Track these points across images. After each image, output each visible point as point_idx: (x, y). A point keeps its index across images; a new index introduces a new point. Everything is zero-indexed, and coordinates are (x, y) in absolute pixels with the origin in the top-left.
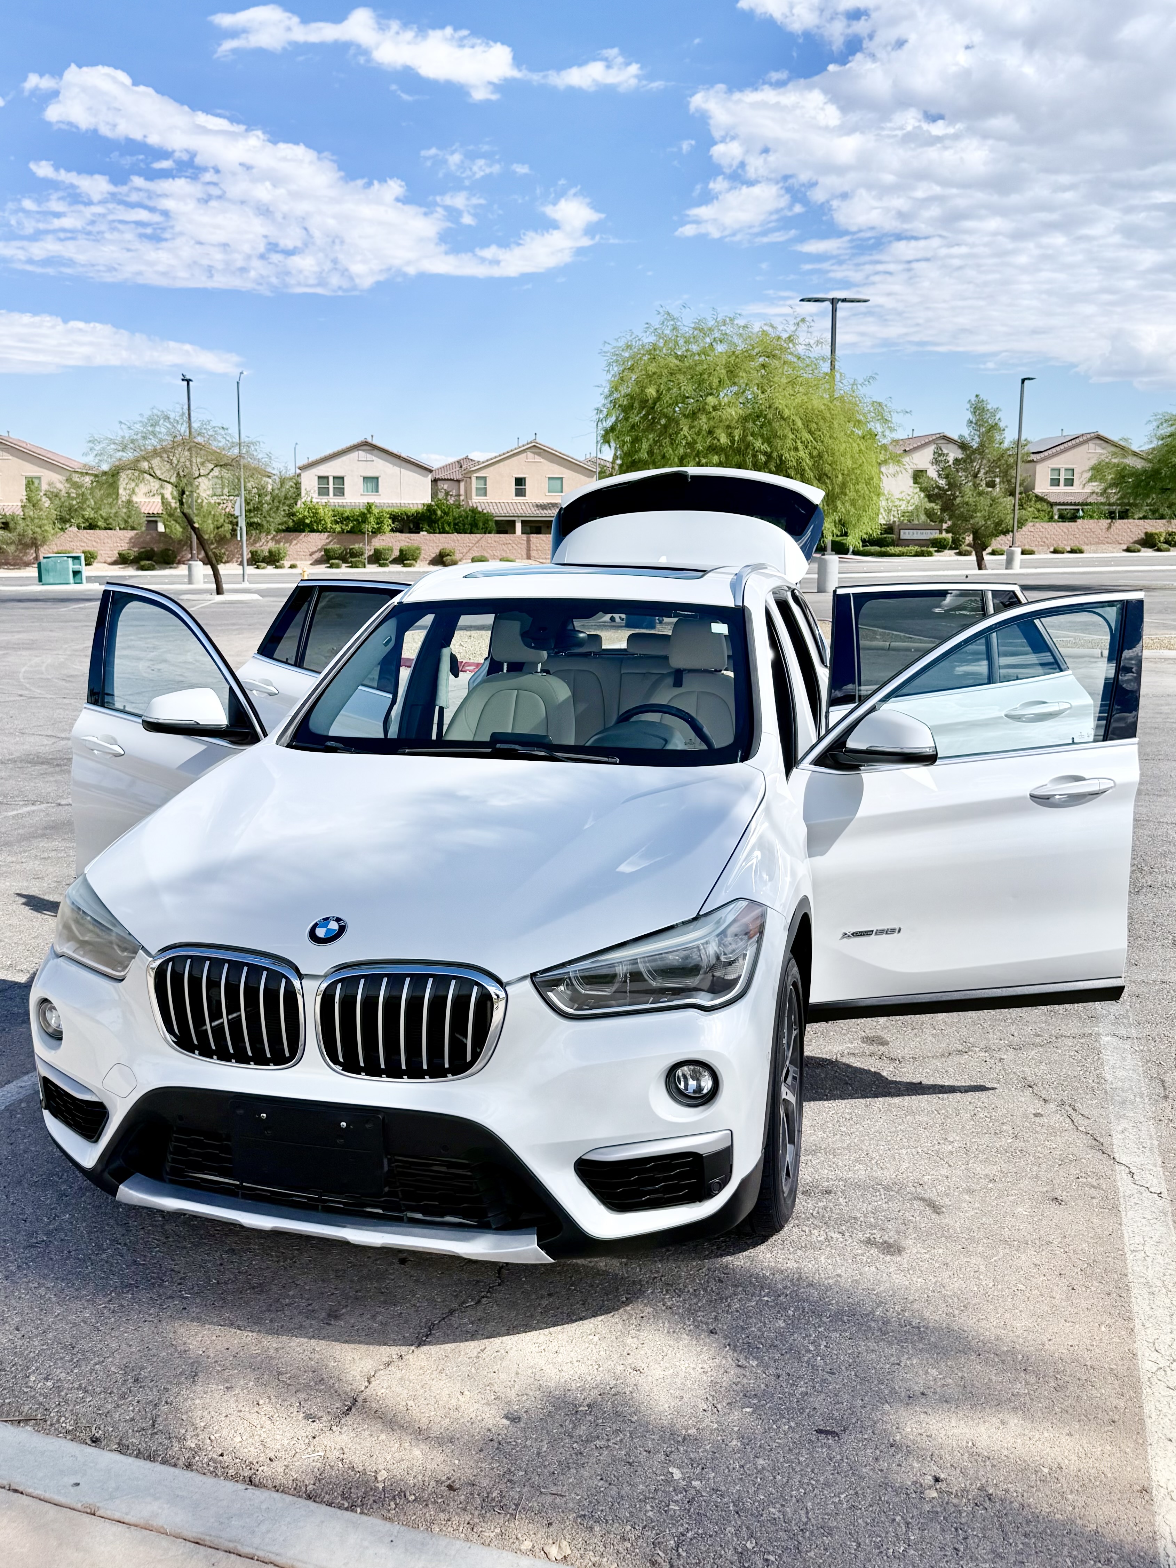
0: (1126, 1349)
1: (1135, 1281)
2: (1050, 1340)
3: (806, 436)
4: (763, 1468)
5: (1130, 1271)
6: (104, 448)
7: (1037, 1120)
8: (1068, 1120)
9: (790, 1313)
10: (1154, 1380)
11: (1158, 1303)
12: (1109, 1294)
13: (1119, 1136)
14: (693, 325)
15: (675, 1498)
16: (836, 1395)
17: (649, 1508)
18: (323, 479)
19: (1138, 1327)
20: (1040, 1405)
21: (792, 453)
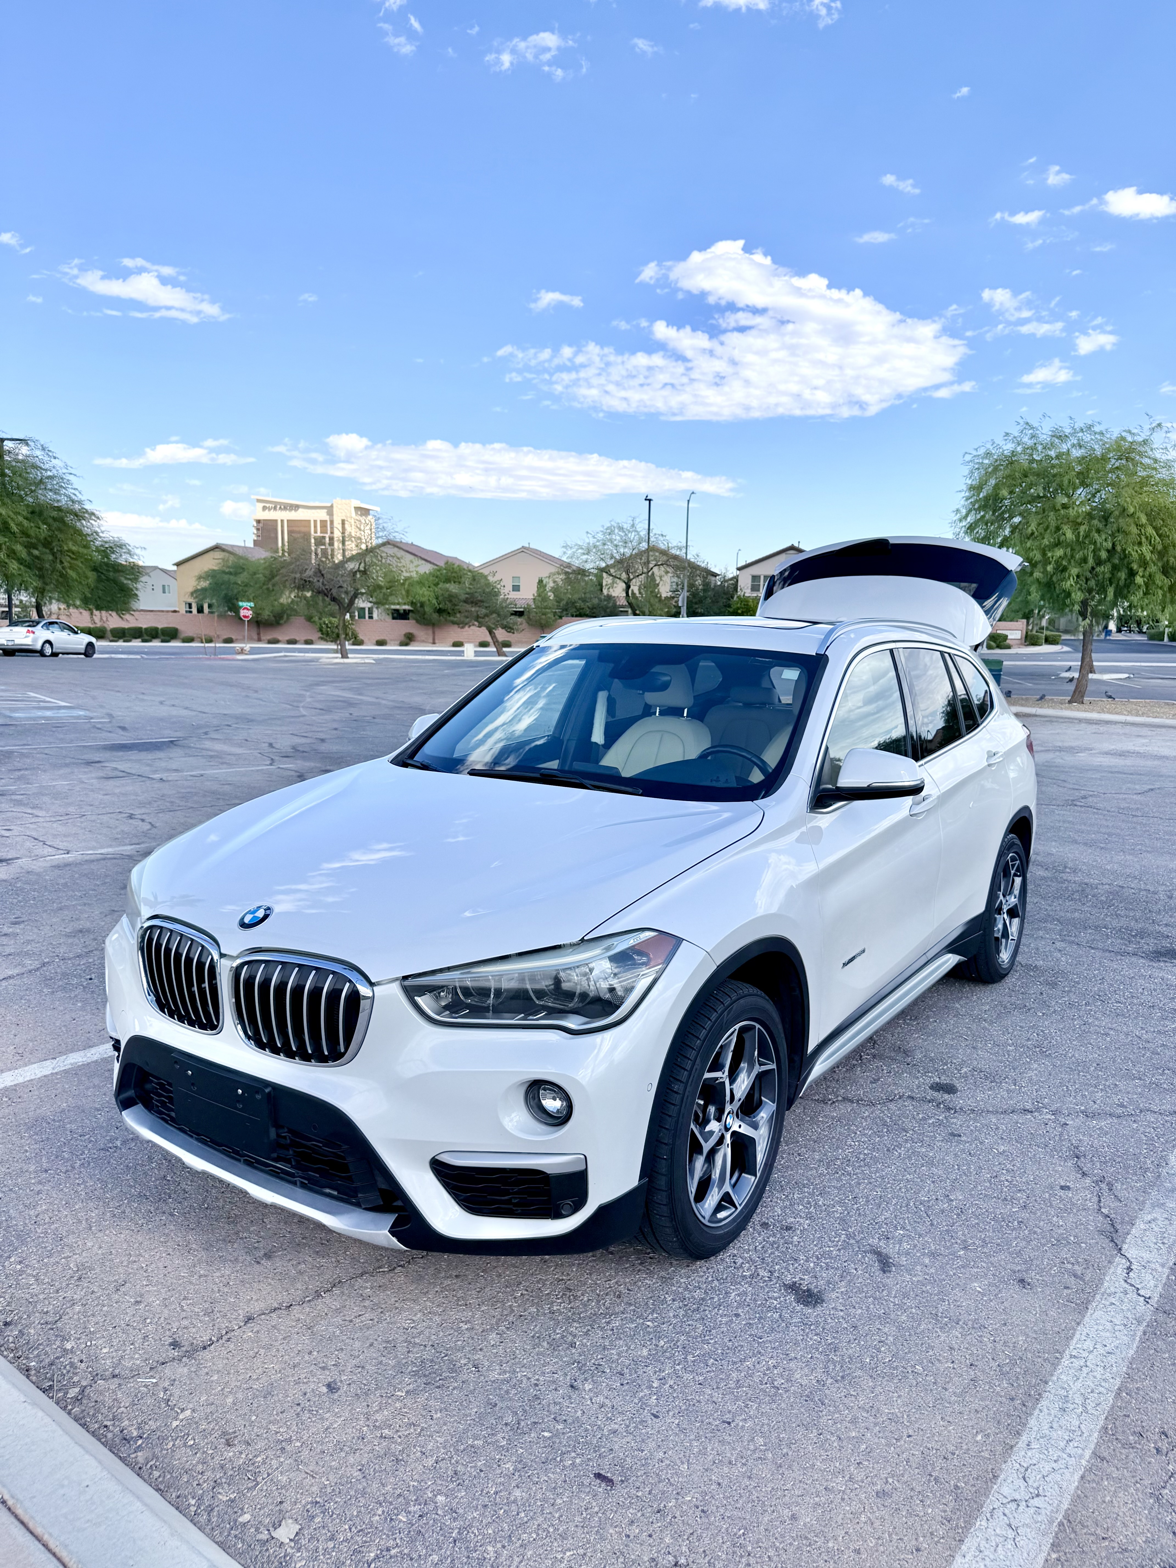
0: (990, 1467)
1: (1053, 1391)
2: (909, 1436)
3: (1150, 530)
4: (515, 1501)
5: (1055, 1378)
6: (574, 552)
7: (1062, 1193)
8: (1096, 1199)
9: (662, 1343)
10: (998, 1514)
11: (1063, 1422)
12: (1012, 1399)
13: (1142, 1226)
14: (1050, 433)
15: (412, 1509)
16: (643, 1441)
17: (380, 1512)
18: (755, 578)
19: (1022, 1444)
20: (848, 1508)
21: (1136, 548)
